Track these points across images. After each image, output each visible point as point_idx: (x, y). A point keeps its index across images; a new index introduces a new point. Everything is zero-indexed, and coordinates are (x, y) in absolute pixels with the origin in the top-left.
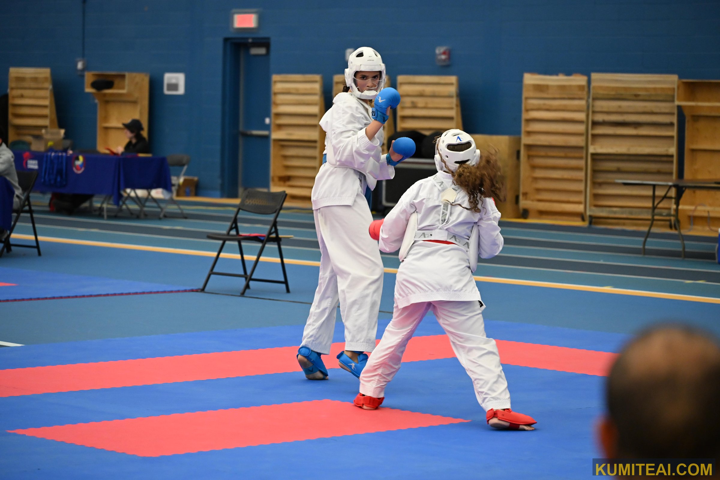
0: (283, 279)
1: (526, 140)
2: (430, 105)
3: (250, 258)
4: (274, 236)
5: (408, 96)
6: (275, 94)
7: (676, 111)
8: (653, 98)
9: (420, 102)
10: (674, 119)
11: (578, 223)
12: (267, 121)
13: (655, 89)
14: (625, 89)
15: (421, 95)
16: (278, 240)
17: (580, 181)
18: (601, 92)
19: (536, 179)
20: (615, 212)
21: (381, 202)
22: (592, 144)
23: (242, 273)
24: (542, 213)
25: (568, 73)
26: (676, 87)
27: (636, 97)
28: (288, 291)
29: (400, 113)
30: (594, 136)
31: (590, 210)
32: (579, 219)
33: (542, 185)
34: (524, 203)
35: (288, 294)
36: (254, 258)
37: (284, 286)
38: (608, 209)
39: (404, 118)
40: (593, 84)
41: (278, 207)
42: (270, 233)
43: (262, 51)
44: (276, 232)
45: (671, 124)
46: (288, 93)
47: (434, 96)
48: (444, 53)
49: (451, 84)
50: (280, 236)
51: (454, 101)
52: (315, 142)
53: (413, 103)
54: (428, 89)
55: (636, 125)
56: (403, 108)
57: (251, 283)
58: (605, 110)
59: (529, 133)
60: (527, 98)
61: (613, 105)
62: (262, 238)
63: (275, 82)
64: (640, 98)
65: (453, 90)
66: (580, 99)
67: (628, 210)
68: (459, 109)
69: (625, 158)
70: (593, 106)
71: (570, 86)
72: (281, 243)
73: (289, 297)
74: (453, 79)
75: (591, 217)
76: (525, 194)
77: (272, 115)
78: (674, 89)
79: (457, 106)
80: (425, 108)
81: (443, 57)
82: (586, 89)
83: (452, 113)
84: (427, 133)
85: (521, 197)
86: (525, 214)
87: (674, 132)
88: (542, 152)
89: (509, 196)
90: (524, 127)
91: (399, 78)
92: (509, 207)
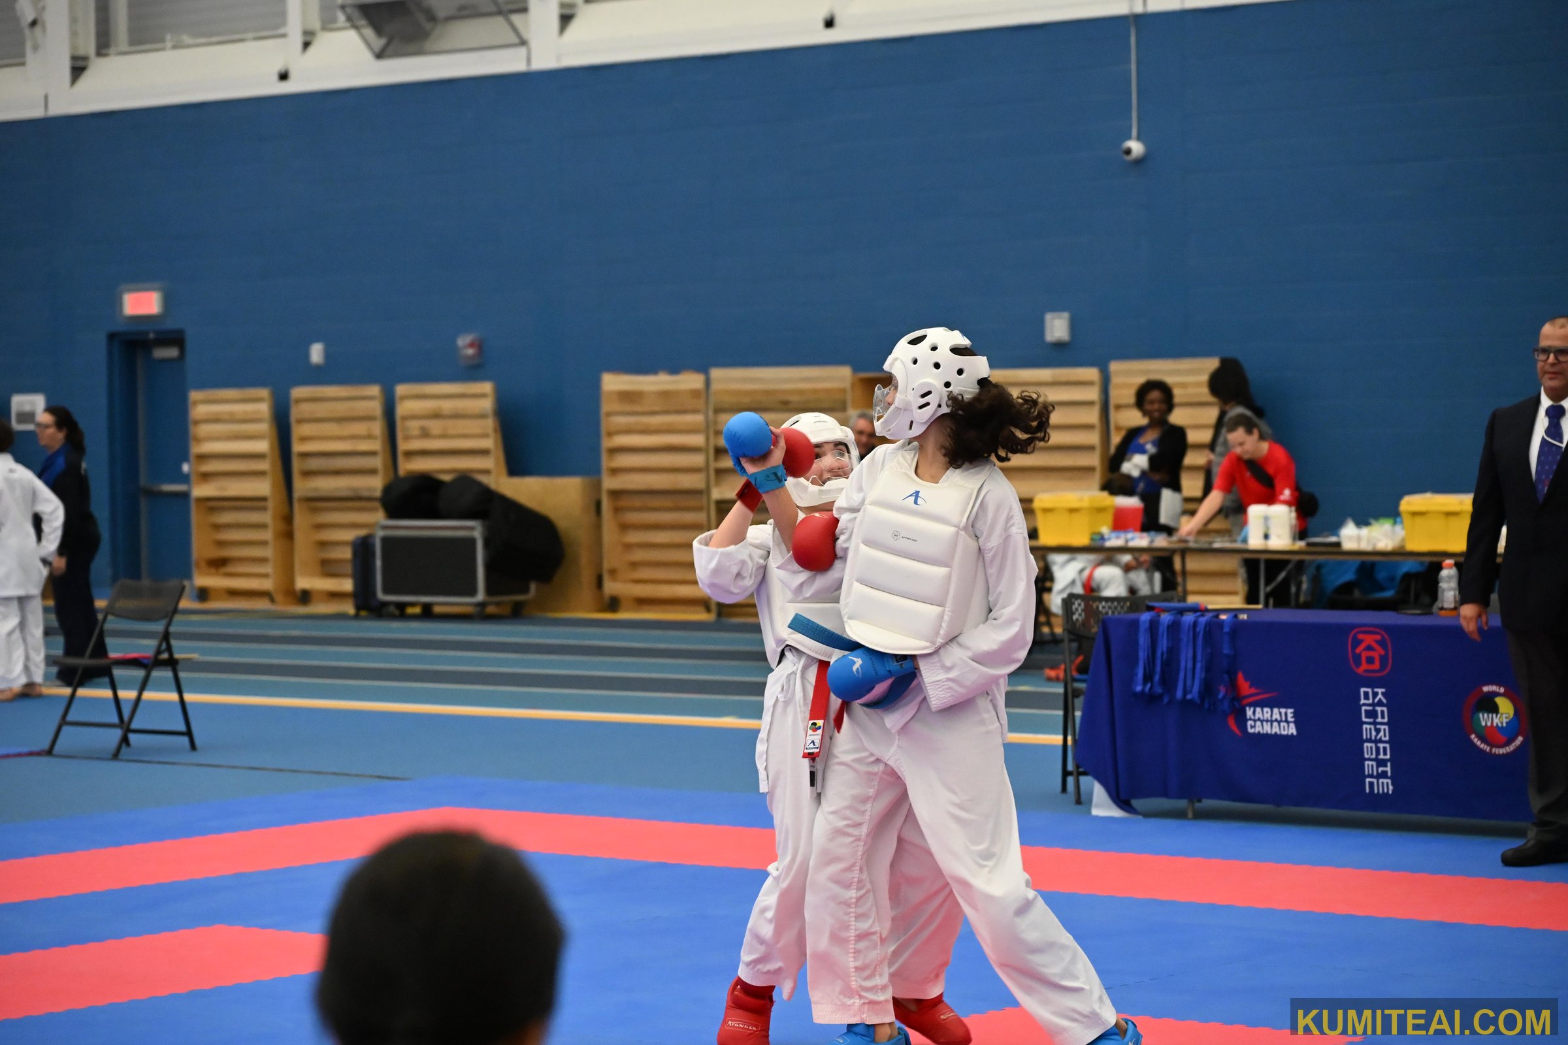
0: (182, 728)
1: (609, 483)
2: (450, 432)
3: (127, 695)
4: (165, 656)
5: (414, 417)
6: (197, 423)
9: (435, 426)
11: (701, 616)
12: (186, 468)
13: (815, 391)
14: (767, 392)
15: (437, 415)
16: (172, 663)
18: (727, 399)
19: (628, 547)
21: (374, 594)
22: (718, 483)
23: (115, 720)
24: (642, 602)
25: (674, 370)
26: (847, 384)
27: (785, 405)
28: (193, 746)
29: (403, 446)
32: (701, 609)
33: (639, 555)
34: (611, 587)
35: (194, 754)
36: (132, 694)
37: (185, 740)
39: (409, 454)
40: (715, 386)
41: (171, 608)
42: (159, 652)
43: (172, 352)
44: (169, 649)
46: (216, 420)
47: (457, 416)
48: (471, 345)
49: (483, 396)
50: (177, 656)
51: (490, 424)
52: (264, 499)
53: (423, 429)
54: (447, 406)
56: (407, 438)
57: (132, 737)
59: (615, 471)
60: (609, 414)
62: (146, 661)
63: (195, 403)
64: (792, 406)
65: (487, 404)
66: (695, 411)
68: (499, 436)
70: (715, 423)
71: (678, 393)
72: (179, 667)
73: (195, 757)
74: (487, 387)
75: (720, 606)
76: (613, 572)
77: (192, 458)
78: (843, 391)
79: (495, 431)
80: (444, 436)
81: (470, 351)
82: (703, 395)
83: (488, 443)
84: (447, 478)
85: (606, 577)
86: (614, 604)
88: (637, 502)
89: (586, 576)
90: (606, 462)
91: (401, 389)
92: (586, 592)
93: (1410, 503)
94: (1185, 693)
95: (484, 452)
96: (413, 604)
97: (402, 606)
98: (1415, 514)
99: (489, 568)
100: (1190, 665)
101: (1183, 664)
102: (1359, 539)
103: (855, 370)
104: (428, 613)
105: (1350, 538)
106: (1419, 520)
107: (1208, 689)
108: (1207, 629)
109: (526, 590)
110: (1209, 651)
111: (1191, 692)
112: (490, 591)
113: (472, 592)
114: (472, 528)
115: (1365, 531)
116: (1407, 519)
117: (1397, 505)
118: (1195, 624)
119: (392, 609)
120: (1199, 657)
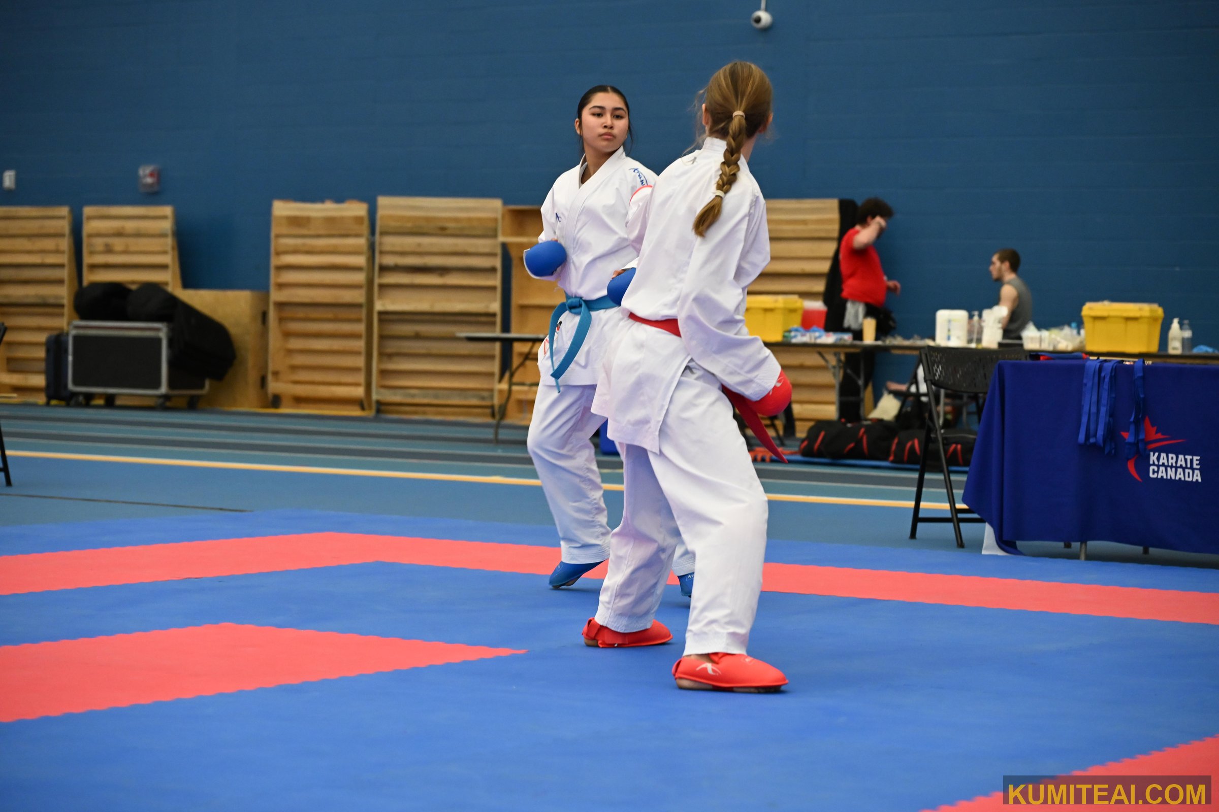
1: (276, 296)
2: (132, 248)
5: (99, 235)
7: (499, 251)
8: (466, 232)
9: (118, 244)
10: (497, 263)
11: (356, 412)
13: (469, 220)
14: (428, 219)
15: (119, 234)
17: (356, 353)
18: (393, 224)
19: (290, 352)
20: (413, 396)
21: (65, 385)
22: (380, 297)
24: (299, 400)
25: (339, 200)
26: (499, 216)
27: (442, 231)
28: (9, 483)
29: (87, 260)
30: (382, 287)
31: (377, 393)
32: (357, 407)
33: (299, 360)
34: (274, 386)
35: (9, 490)
38: (402, 391)
39: (94, 267)
40: (380, 213)
45: (493, 270)
47: (138, 235)
48: (151, 175)
49: (164, 217)
51: (169, 242)
53: (107, 245)
54: (130, 226)
55: (443, 270)
56: (92, 253)
58: (398, 249)
59: (281, 286)
60: (278, 236)
61: (410, 242)
64: (448, 232)
65: (167, 225)
66: (357, 236)
67: (431, 392)
68: (176, 253)
69: (427, 317)
70: (381, 244)
71: (342, 219)
73: (10, 492)
74: (168, 210)
75: (379, 403)
76: (276, 374)
78: (496, 220)
79: (173, 248)
80: (126, 252)
81: (149, 180)
82: (366, 223)
83: (167, 259)
84: (134, 287)
85: (270, 377)
86: (276, 401)
87: (496, 281)
88: (301, 313)
89: (252, 376)
90: (274, 278)
91: (88, 211)
92: (252, 392)
93: (1090, 309)
94: (1087, 437)
95: (163, 267)
96: (100, 395)
97: (89, 397)
98: (1096, 318)
99: (171, 364)
100: (1094, 410)
101: (1086, 409)
102: (1041, 340)
103: (505, 203)
104: (110, 402)
105: (1032, 339)
106: (1100, 324)
107: (1112, 433)
108: (1113, 374)
109: (202, 386)
110: (1113, 395)
111: (1095, 435)
112: (172, 384)
113: (157, 385)
114: (158, 330)
115: (1045, 334)
116: (1087, 323)
117: (1080, 310)
118: (1101, 369)
119: (81, 398)
120: (1104, 401)
